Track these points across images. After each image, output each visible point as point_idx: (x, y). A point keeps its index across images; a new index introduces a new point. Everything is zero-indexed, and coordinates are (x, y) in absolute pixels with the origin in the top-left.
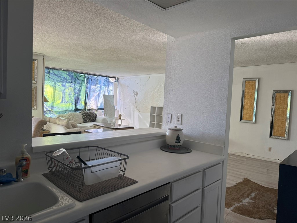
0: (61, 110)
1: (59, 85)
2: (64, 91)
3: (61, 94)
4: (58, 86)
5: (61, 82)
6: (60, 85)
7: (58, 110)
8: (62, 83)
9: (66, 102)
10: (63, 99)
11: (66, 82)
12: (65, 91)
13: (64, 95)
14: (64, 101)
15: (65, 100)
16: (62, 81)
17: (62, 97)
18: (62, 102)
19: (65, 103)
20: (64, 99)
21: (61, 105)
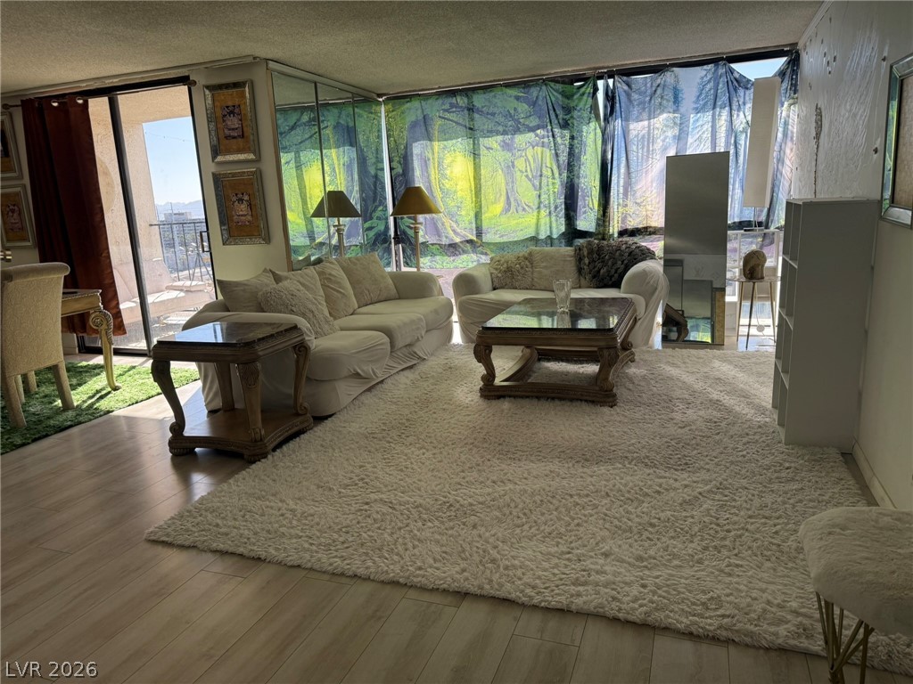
0: (505, 239)
1: (488, 148)
2: (508, 166)
3: (500, 178)
4: (486, 151)
5: (498, 133)
6: (495, 145)
7: (497, 239)
8: (500, 138)
9: (524, 209)
10: (508, 198)
11: (517, 130)
12: (513, 166)
13: (513, 182)
14: (513, 203)
15: (516, 200)
16: (500, 128)
17: (504, 193)
18: (507, 209)
19: (520, 213)
20: (512, 200)
21: (503, 219)
